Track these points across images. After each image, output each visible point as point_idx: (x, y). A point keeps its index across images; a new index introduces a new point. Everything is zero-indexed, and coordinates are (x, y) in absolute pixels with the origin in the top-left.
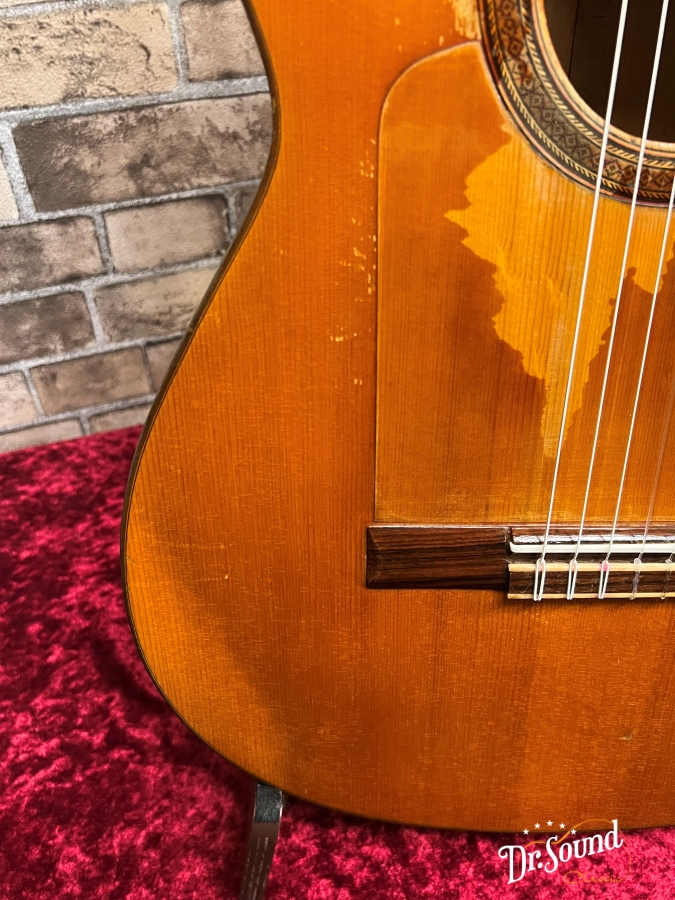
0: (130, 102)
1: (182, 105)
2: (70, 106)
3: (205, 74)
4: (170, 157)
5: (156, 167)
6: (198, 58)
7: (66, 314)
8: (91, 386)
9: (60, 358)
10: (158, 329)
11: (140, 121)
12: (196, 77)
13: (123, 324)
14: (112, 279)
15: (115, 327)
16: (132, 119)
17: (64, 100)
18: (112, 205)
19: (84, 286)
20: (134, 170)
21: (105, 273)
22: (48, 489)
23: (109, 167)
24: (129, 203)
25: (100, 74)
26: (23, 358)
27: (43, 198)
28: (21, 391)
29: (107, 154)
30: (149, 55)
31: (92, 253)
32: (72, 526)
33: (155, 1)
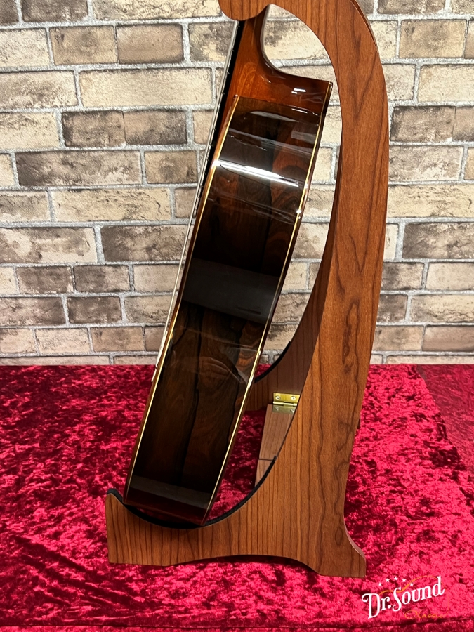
0: (150, 223)
1: (172, 226)
2: (125, 222)
3: (183, 215)
4: (164, 246)
5: (159, 249)
6: (181, 209)
7: (111, 306)
8: (117, 341)
9: (105, 325)
10: (152, 320)
11: (153, 230)
12: (179, 216)
13: (135, 315)
14: (133, 294)
15: (132, 315)
16: (150, 229)
17: (123, 220)
18: (137, 263)
19: (120, 295)
20: (148, 249)
21: (130, 291)
22: (85, 384)
23: (138, 247)
24: (145, 263)
25: (139, 211)
26: (88, 322)
27: (109, 256)
28: (85, 337)
29: (138, 242)
30: (160, 206)
31: (126, 281)
32: (89, 400)
33: (164, 187)
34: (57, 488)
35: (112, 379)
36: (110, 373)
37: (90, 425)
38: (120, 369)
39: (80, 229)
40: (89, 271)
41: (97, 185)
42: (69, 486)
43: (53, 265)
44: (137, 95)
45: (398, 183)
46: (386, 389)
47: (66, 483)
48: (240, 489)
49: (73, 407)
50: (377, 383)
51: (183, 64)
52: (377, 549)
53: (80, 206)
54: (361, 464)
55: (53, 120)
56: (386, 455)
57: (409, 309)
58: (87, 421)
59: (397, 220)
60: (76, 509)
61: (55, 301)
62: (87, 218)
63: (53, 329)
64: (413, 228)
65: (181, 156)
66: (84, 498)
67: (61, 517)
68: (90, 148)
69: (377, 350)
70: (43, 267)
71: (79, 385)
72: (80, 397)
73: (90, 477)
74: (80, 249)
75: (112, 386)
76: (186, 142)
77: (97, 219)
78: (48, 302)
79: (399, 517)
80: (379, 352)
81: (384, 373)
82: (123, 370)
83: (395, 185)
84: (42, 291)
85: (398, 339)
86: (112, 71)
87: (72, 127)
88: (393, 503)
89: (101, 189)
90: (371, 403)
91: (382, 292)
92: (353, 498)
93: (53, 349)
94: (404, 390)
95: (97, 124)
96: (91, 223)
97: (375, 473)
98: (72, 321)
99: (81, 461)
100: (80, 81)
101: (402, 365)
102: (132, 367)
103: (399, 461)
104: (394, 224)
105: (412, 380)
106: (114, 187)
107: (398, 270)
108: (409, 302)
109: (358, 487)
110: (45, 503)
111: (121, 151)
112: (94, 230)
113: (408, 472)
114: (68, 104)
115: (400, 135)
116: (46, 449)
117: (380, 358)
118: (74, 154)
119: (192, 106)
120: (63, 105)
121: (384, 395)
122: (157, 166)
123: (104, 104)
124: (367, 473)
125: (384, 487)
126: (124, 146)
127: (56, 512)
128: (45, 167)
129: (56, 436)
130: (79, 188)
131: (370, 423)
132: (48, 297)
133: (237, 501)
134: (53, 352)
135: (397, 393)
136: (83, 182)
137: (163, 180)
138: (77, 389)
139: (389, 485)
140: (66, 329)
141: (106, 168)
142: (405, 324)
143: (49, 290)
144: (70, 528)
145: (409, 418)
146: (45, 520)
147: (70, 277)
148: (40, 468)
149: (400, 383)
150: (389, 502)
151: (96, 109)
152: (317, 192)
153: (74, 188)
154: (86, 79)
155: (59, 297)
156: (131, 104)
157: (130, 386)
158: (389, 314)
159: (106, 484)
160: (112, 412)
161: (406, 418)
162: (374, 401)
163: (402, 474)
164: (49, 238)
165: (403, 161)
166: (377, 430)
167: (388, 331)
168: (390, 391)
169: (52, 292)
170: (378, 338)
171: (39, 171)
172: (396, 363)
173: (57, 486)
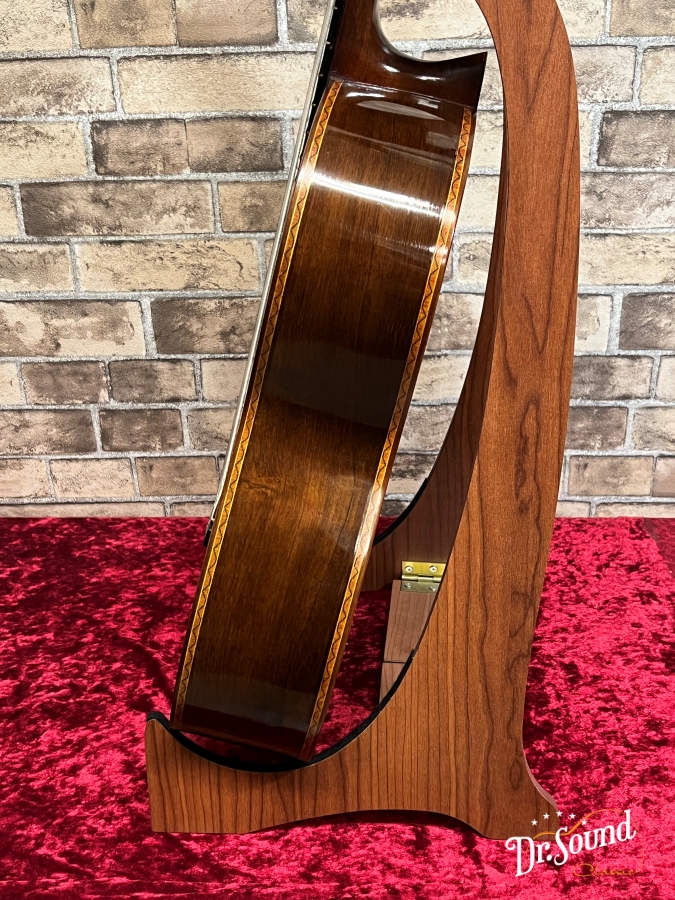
0: (227, 293)
2: (188, 292)
4: (249, 330)
5: (239, 335)
7: (166, 424)
8: (176, 479)
9: (157, 455)
11: (232, 305)
13: (204, 438)
14: (201, 405)
15: (198, 439)
16: (227, 304)
17: (185, 289)
18: (207, 356)
19: (181, 406)
20: (224, 335)
21: (197, 400)
22: (126, 545)
23: (208, 331)
24: (218, 356)
25: (210, 276)
26: (132, 449)
27: (163, 346)
28: (127, 473)
29: (208, 323)
30: (242, 268)
31: (190, 385)
32: (131, 570)
33: (249, 238)
34: (78, 700)
35: (169, 539)
36: (166, 530)
37: (131, 607)
38: (181, 523)
39: (119, 304)
40: (133, 369)
41: (145, 234)
42: (98, 696)
43: (78, 359)
44: (205, 95)
45: (611, 231)
46: (596, 554)
47: (93, 691)
48: (362, 703)
49: (107, 579)
50: (581, 547)
51: (277, 47)
52: (576, 796)
53: (118, 267)
54: (554, 668)
55: (77, 134)
57: (630, 429)
58: (128, 600)
59: (610, 289)
60: (105, 731)
61: (81, 416)
62: (129, 286)
63: (77, 460)
64: (635, 302)
65: (275, 189)
66: (120, 714)
67: (83, 742)
68: (134, 178)
69: (581, 496)
70: (62, 363)
71: (117, 547)
72: (117, 564)
73: (131, 684)
74: (120, 334)
75: (168, 549)
76: (282, 168)
77: (145, 288)
78: (70, 417)
79: (612, 747)
80: (584, 498)
81: (593, 530)
82: (186, 525)
83: (606, 235)
84: (60, 400)
85: (614, 476)
86: (168, 57)
87: (107, 144)
88: (604, 726)
89: (151, 241)
90: (571, 576)
91: (589, 403)
92: (539, 719)
93: (77, 492)
94: (623, 556)
95: (145, 141)
96: (136, 293)
97: (577, 682)
98: (107, 448)
99: (118, 659)
100: (119, 73)
101: (621, 518)
102: (200, 521)
103: (614, 663)
104: (605, 295)
105: (637, 541)
106: (172, 238)
107: (612, 368)
108: (631, 418)
109: (549, 702)
110: (59, 723)
111: (182, 181)
112: (141, 305)
113: (627, 681)
114: (101, 109)
115: (613, 157)
116: (63, 642)
117: (587, 508)
118: (110, 187)
119: (290, 111)
120: (94, 110)
122: (238, 204)
123: (156, 110)
124: (563, 682)
125: (589, 702)
126: (187, 173)
128: (65, 207)
129: (79, 622)
130: (117, 239)
131: (569, 607)
132: (69, 410)
133: (358, 721)
134: (77, 496)
135: (613, 560)
136: (124, 230)
137: (246, 227)
138: (114, 552)
139: (598, 699)
140: (98, 460)
141: (159, 208)
142: (625, 453)
143: (71, 398)
144: (96, 757)
145: (630, 598)
146: (59, 748)
147: (104, 379)
148: (53, 670)
149: (617, 546)
150: (596, 725)
151: (143, 117)
152: (485, 245)
153: (109, 238)
154: (129, 70)
155: (86, 410)
156: (198, 110)
157: (195, 547)
158: (599, 437)
160: (167, 587)
161: (625, 599)
162: (576, 572)
163: (618, 683)
164: (71, 318)
165: (618, 197)
166: (580, 616)
167: (598, 465)
168: (601, 557)
169: (76, 401)
170: (583, 475)
171: (56, 213)
172: (611, 516)
173: (79, 697)
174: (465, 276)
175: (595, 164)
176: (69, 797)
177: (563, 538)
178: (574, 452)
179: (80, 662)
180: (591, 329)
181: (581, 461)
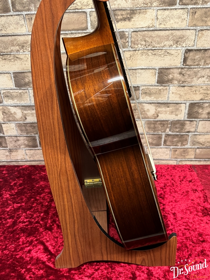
34: (31, 226)
37: (48, 194)
42: (37, 225)
43: (32, 122)
45: (186, 85)
46: (179, 177)
47: (35, 223)
49: (41, 185)
50: (175, 174)
51: (87, 31)
54: (170, 215)
55: (29, 58)
56: (180, 210)
57: (189, 141)
58: (47, 192)
59: (185, 102)
60: (39, 237)
61: (34, 138)
63: (33, 150)
64: (192, 105)
66: (43, 231)
67: (32, 241)
69: (174, 158)
70: (27, 123)
71: (44, 175)
72: (44, 180)
73: (46, 221)
78: (30, 138)
79: (189, 243)
80: (176, 159)
81: (178, 169)
83: (185, 86)
84: (27, 133)
85: (184, 153)
88: (186, 235)
90: (173, 184)
91: (178, 133)
93: (33, 158)
94: (187, 177)
97: (176, 219)
98: (41, 146)
99: (43, 212)
101: (186, 165)
103: (187, 213)
104: (184, 103)
105: (191, 172)
107: (185, 124)
108: (190, 138)
109: (169, 227)
110: (25, 234)
113: (191, 219)
115: (188, 63)
116: (28, 206)
117: (176, 162)
121: (178, 180)
124: (172, 219)
125: (181, 227)
127: (29, 239)
128: (26, 79)
129: (32, 200)
131: (173, 194)
132: (30, 136)
134: (33, 159)
135: (184, 179)
138: (43, 176)
139: (183, 225)
140: (39, 149)
142: (187, 147)
143: (30, 133)
144: (36, 247)
145: (190, 191)
146: (25, 243)
148: (24, 216)
149: (185, 174)
150: (184, 234)
152: (149, 89)
155: (35, 136)
158: (180, 143)
159: (53, 225)
161: (189, 191)
162: (174, 183)
163: (189, 220)
164: (29, 111)
165: (188, 75)
166: (176, 197)
167: (180, 151)
168: (181, 178)
169: (32, 134)
170: (175, 153)
171: (24, 81)
172: (183, 164)
173: (31, 225)
174: (143, 98)
175: (182, 65)
176: (27, 261)
177: (170, 171)
178: (173, 147)
179: (32, 213)
180: (179, 113)
181: (175, 149)
